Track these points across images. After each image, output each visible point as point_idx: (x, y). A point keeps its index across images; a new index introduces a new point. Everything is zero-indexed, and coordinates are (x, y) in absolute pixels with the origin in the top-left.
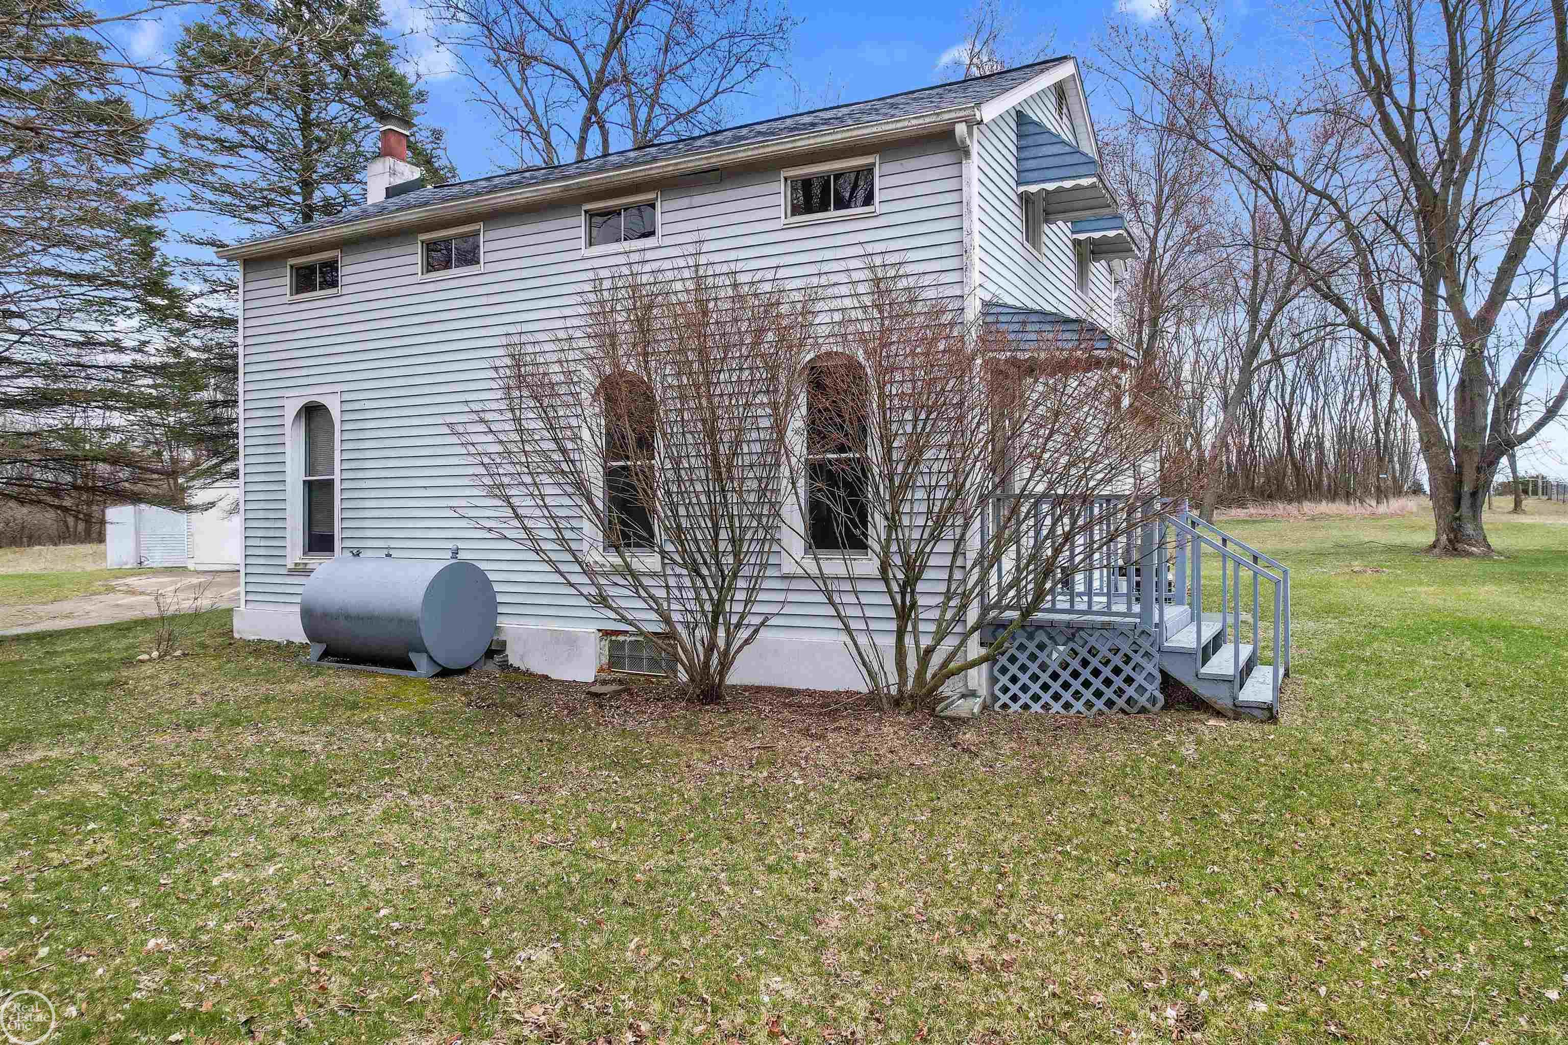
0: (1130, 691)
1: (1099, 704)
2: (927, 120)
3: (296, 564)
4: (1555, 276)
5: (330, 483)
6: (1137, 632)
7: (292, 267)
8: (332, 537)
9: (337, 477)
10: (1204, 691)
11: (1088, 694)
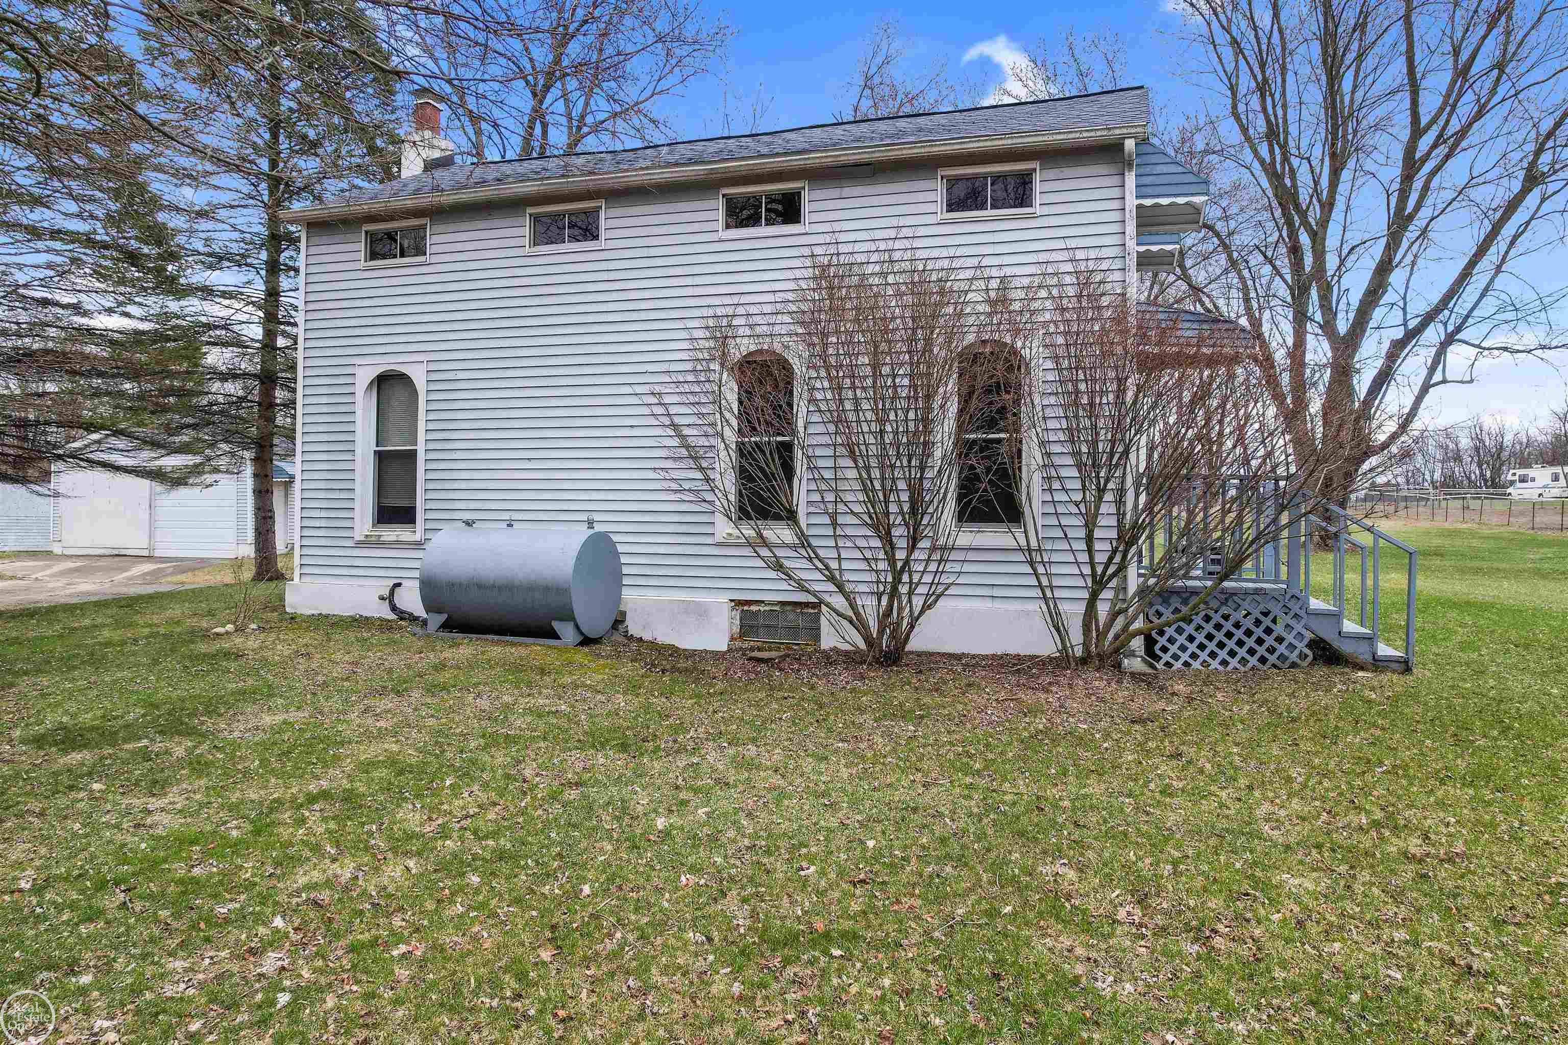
0: (1282, 649)
1: (1253, 661)
2: (1099, 133)
3: (367, 536)
4: (1404, 309)
5: (412, 455)
6: (1288, 596)
7: (366, 232)
8: (413, 509)
9: (421, 448)
10: (1346, 648)
11: (1242, 652)
